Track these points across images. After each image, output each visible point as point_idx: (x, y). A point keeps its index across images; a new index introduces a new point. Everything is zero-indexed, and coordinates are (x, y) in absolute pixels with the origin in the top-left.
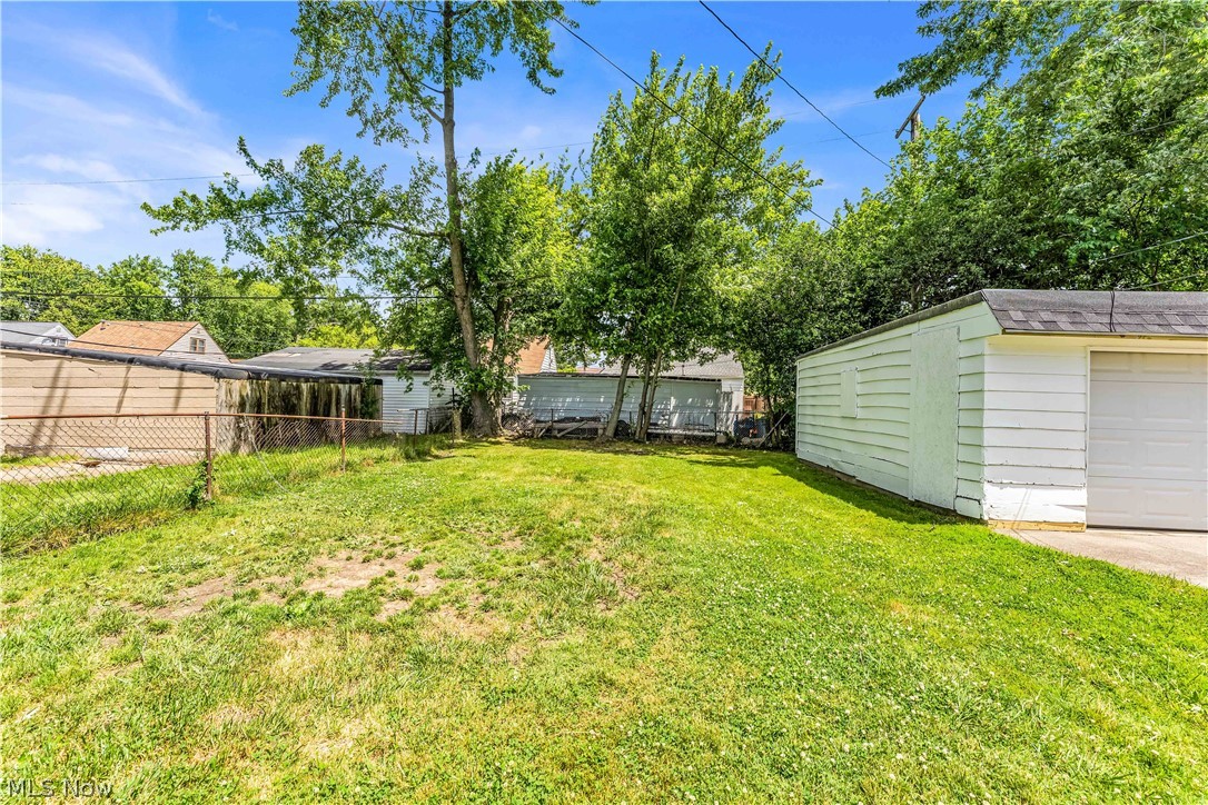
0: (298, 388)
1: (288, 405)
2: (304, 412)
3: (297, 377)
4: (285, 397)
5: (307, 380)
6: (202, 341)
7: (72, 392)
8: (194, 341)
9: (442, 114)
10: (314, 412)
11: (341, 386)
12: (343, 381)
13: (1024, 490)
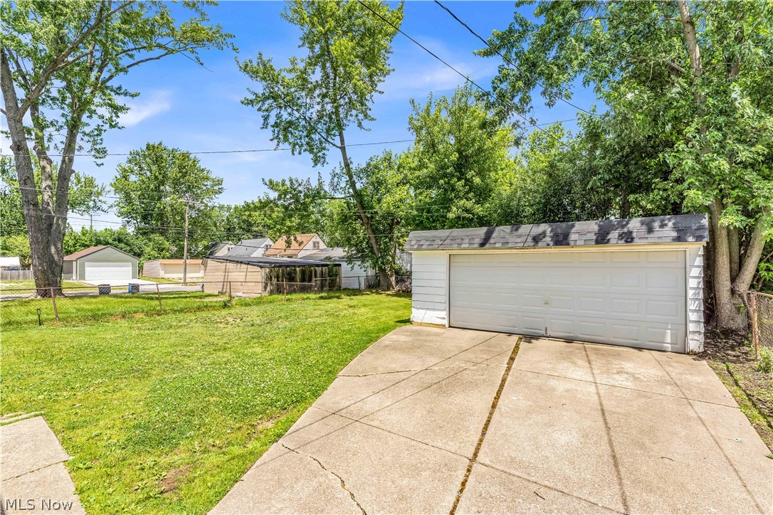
0: (295, 270)
1: (291, 278)
2: (298, 280)
3: (295, 266)
4: (289, 274)
5: (299, 267)
6: (318, 243)
7: (230, 274)
8: (314, 243)
9: (339, 145)
10: (303, 280)
11: (317, 268)
12: (318, 266)
13: (424, 311)
